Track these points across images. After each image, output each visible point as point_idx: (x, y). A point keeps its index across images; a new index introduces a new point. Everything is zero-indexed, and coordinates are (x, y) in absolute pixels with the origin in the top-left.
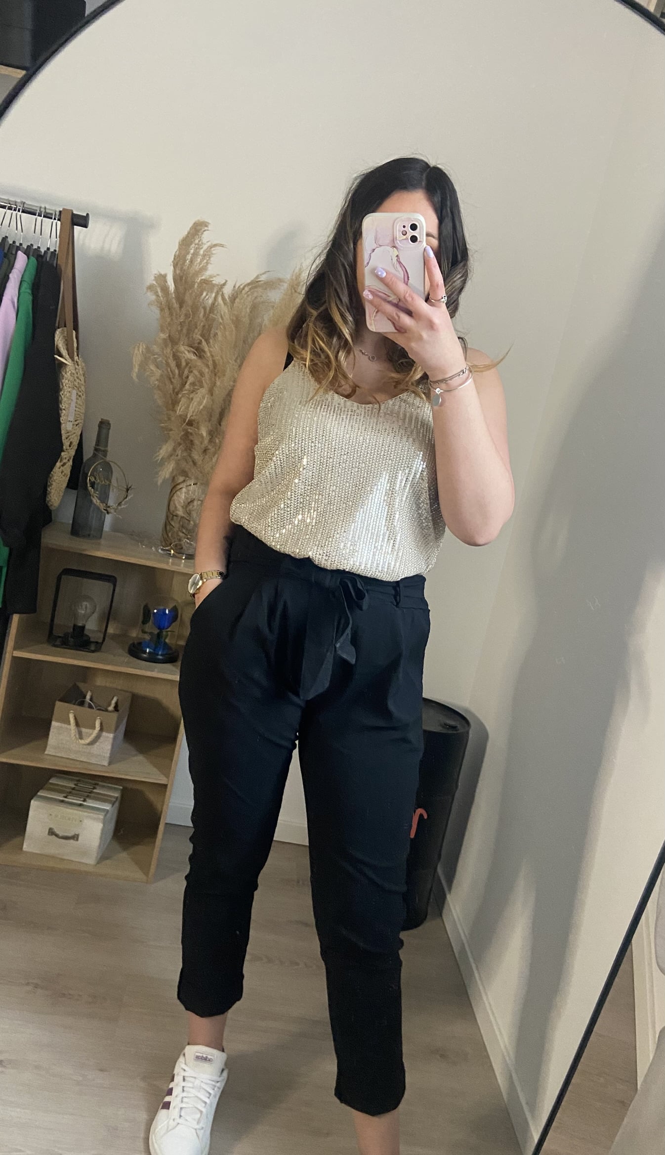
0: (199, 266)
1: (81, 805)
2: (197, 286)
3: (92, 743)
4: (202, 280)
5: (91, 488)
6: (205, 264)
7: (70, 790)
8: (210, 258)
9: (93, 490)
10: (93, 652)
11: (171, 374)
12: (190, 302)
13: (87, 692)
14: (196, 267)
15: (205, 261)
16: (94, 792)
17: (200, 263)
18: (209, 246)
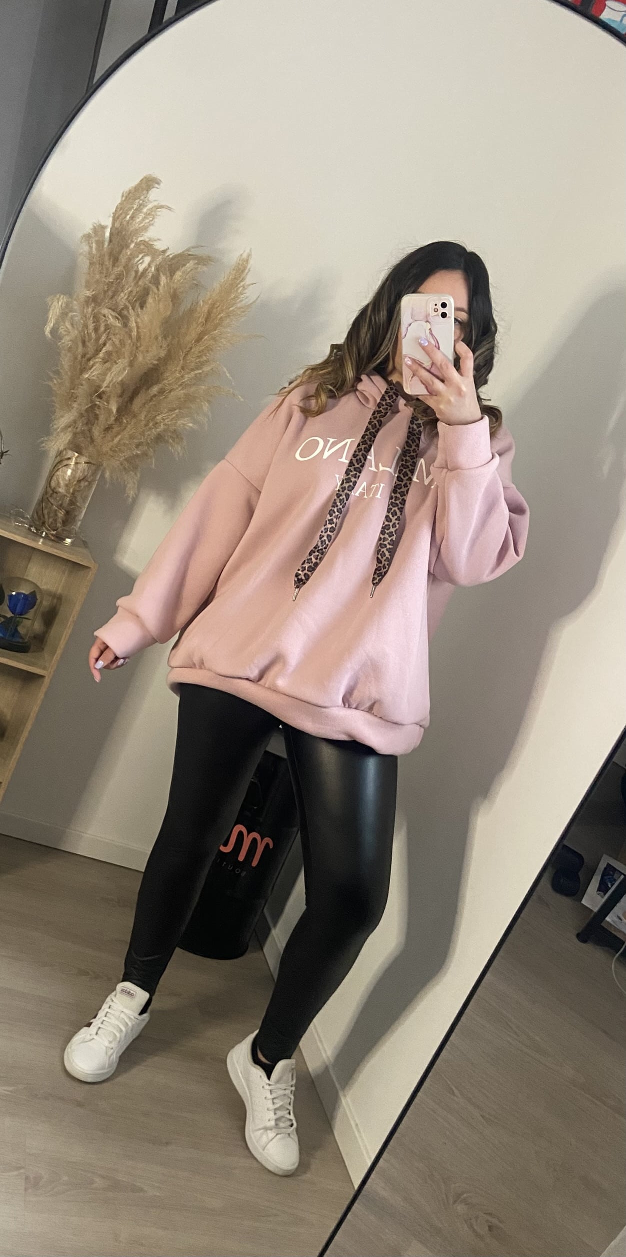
0: (139, 225)
2: (134, 246)
4: (141, 240)
6: (148, 224)
8: (153, 219)
11: (87, 337)
12: (123, 260)
14: (135, 226)
17: (141, 222)
18: (155, 206)
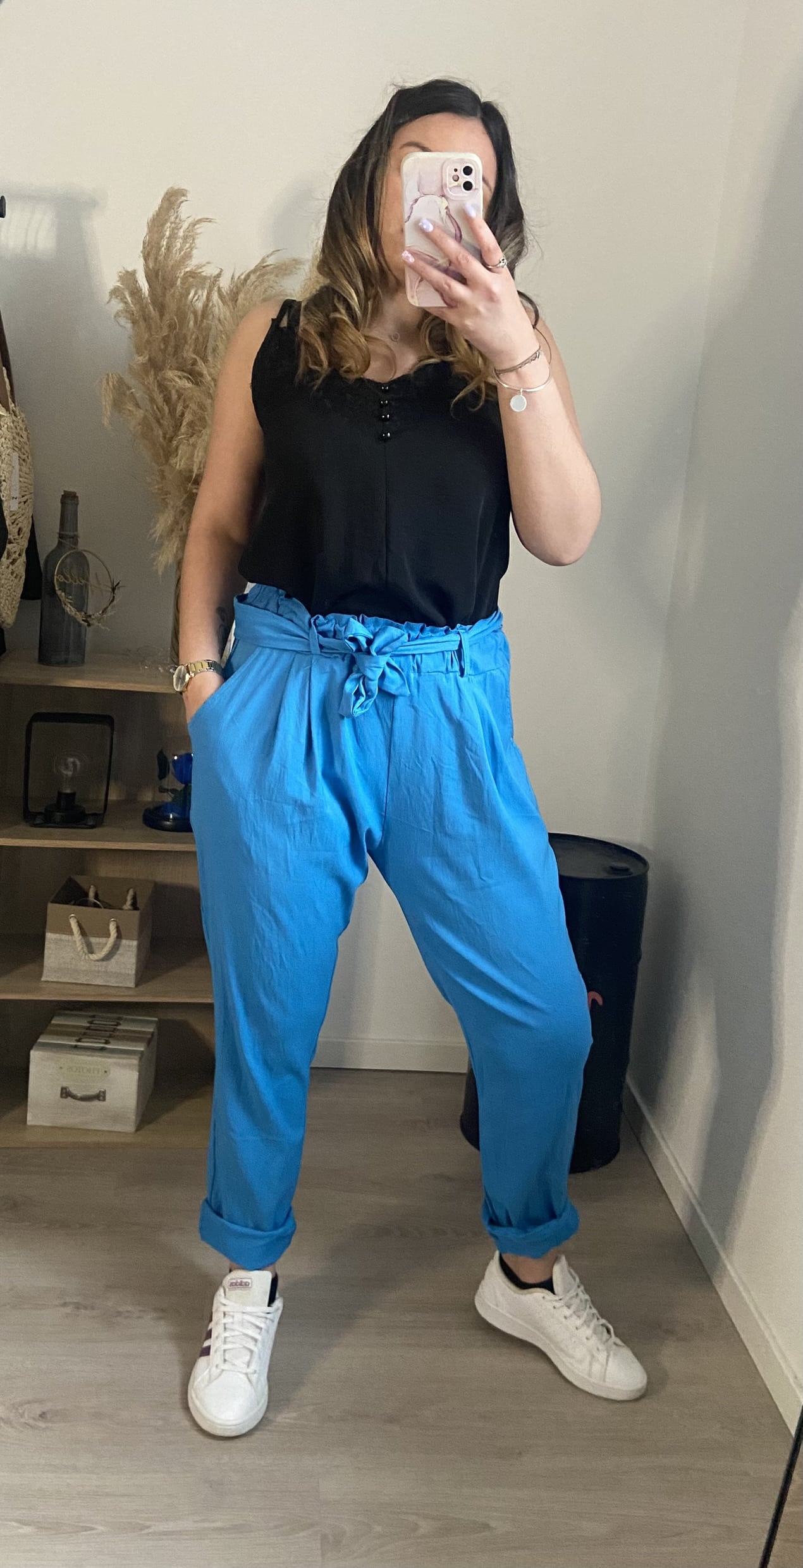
0: (180, 254)
1: (102, 1049)
2: (181, 283)
3: (108, 957)
4: (187, 272)
5: (60, 591)
6: (189, 250)
7: (84, 1031)
8: (194, 240)
9: (63, 594)
10: (92, 827)
11: (159, 413)
12: (172, 306)
13: (90, 887)
14: (176, 256)
15: (188, 245)
16: (118, 1030)
17: (181, 249)
18: (191, 224)
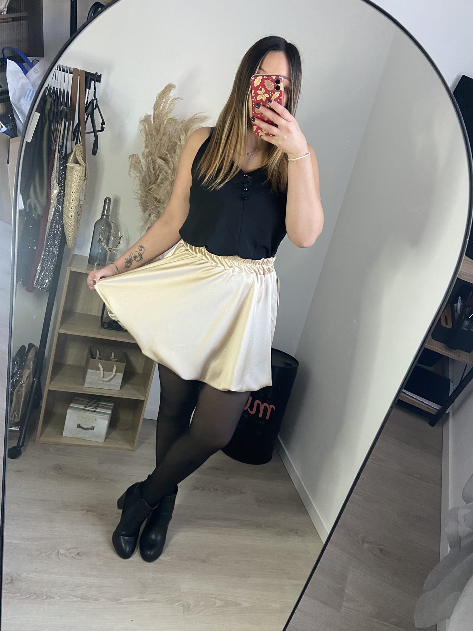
0: (167, 110)
1: (95, 411)
2: (166, 122)
4: (169, 118)
5: (101, 237)
6: (171, 109)
7: (87, 403)
8: (174, 105)
9: (103, 239)
11: (150, 173)
12: (162, 130)
16: (101, 404)
18: (173, 99)
